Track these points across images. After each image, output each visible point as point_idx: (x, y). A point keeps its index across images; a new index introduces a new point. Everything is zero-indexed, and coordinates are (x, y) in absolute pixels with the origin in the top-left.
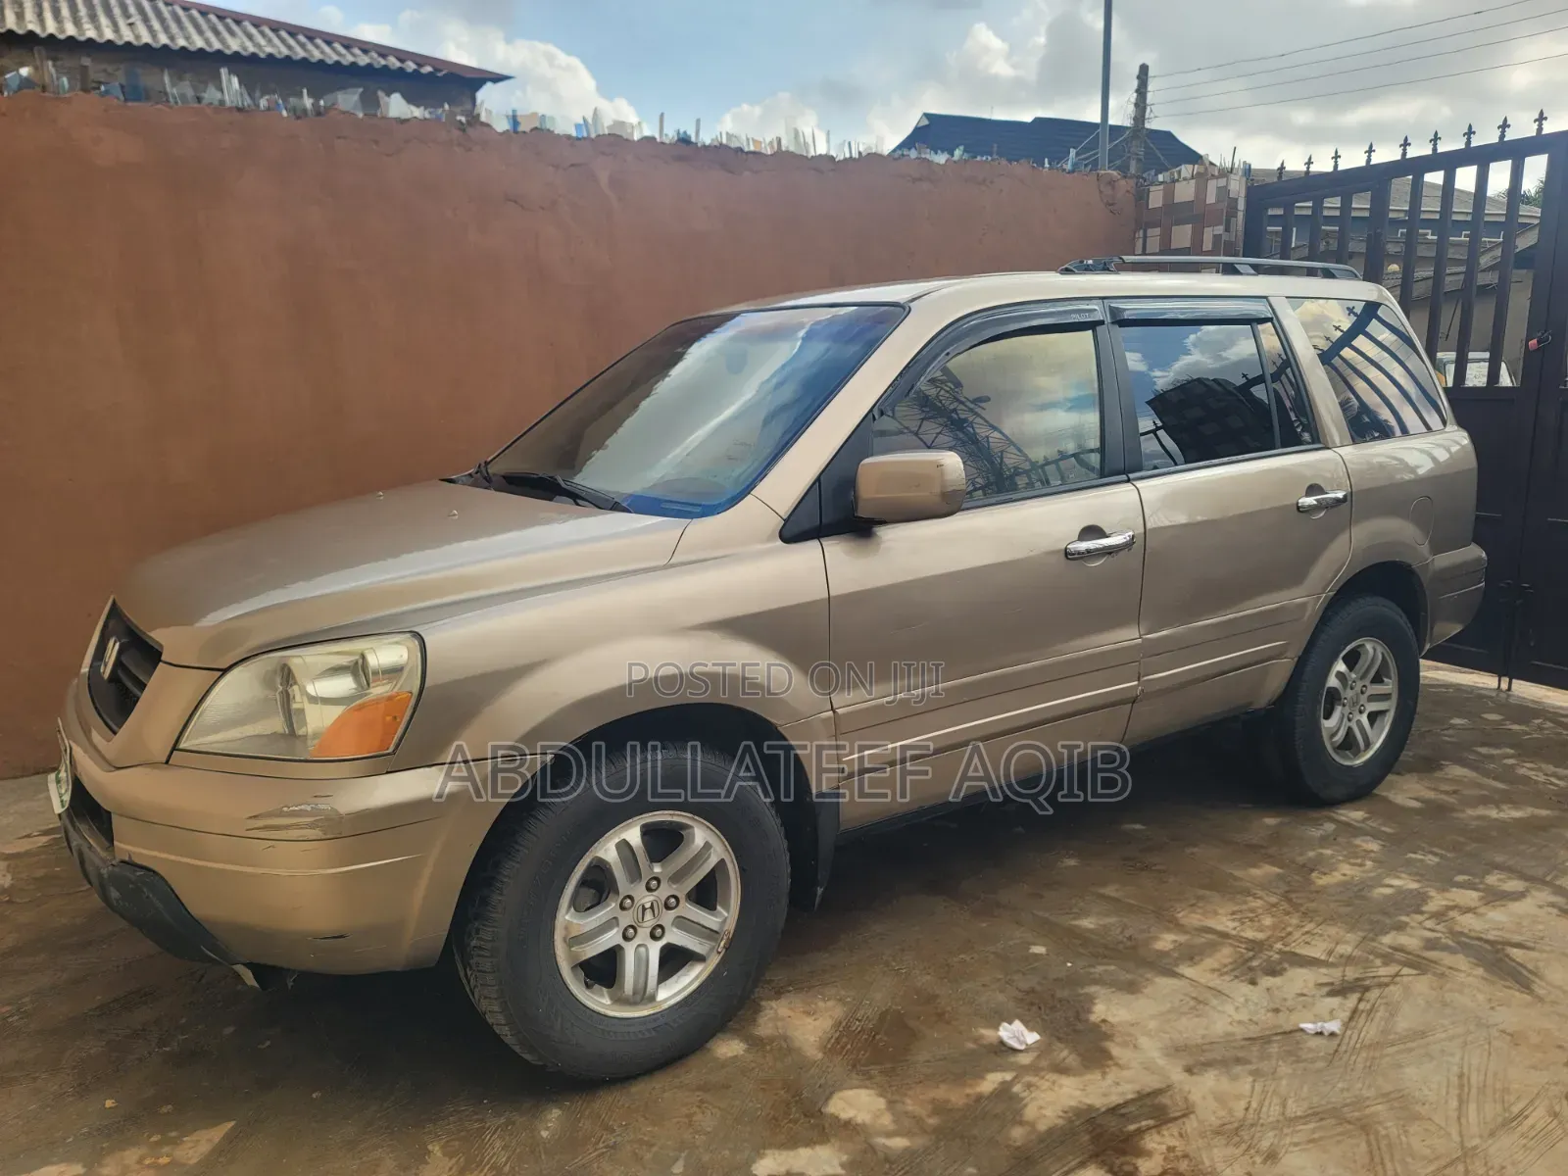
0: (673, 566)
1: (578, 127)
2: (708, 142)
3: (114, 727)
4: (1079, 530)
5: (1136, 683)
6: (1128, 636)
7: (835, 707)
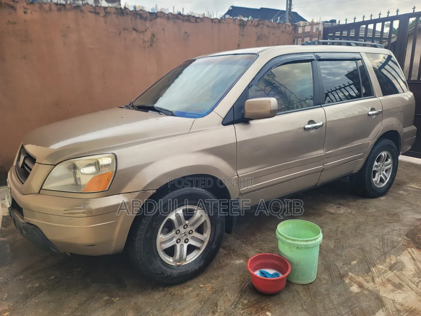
0: (190, 133)
1: (152, 9)
2: (186, 14)
3: (23, 182)
4: (308, 122)
5: (322, 166)
6: (321, 152)
7: (238, 174)
